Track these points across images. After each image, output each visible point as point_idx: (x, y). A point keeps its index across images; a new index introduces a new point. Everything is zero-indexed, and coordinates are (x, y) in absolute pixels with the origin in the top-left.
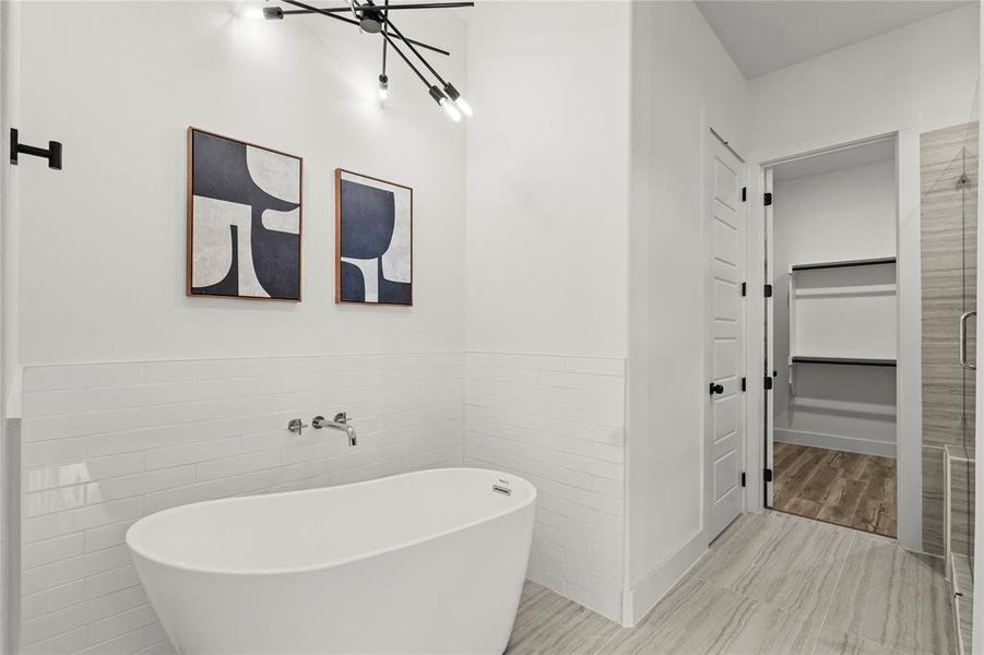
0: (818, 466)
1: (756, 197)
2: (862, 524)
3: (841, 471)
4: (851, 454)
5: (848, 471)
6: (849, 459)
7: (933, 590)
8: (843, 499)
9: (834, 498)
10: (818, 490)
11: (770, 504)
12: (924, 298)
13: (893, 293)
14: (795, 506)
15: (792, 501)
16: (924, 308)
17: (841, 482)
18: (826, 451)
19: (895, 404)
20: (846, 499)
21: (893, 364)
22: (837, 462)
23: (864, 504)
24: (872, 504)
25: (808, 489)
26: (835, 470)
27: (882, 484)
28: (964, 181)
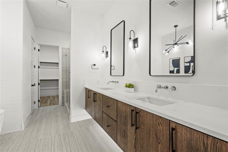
0: (44, 99)
1: (37, 49)
2: (54, 104)
3: (48, 99)
4: (49, 96)
5: (49, 99)
6: (49, 97)
7: (64, 108)
8: (50, 102)
9: (49, 103)
10: (46, 102)
11: (39, 106)
12: (62, 70)
13: (58, 68)
14: (43, 105)
15: (42, 105)
16: (62, 72)
17: (49, 100)
18: (45, 97)
19: (58, 86)
20: (51, 102)
21: (58, 80)
22: (47, 98)
23: (53, 102)
24: (54, 102)
25: (44, 103)
26: (47, 99)
27: (55, 99)
28: (66, 55)
